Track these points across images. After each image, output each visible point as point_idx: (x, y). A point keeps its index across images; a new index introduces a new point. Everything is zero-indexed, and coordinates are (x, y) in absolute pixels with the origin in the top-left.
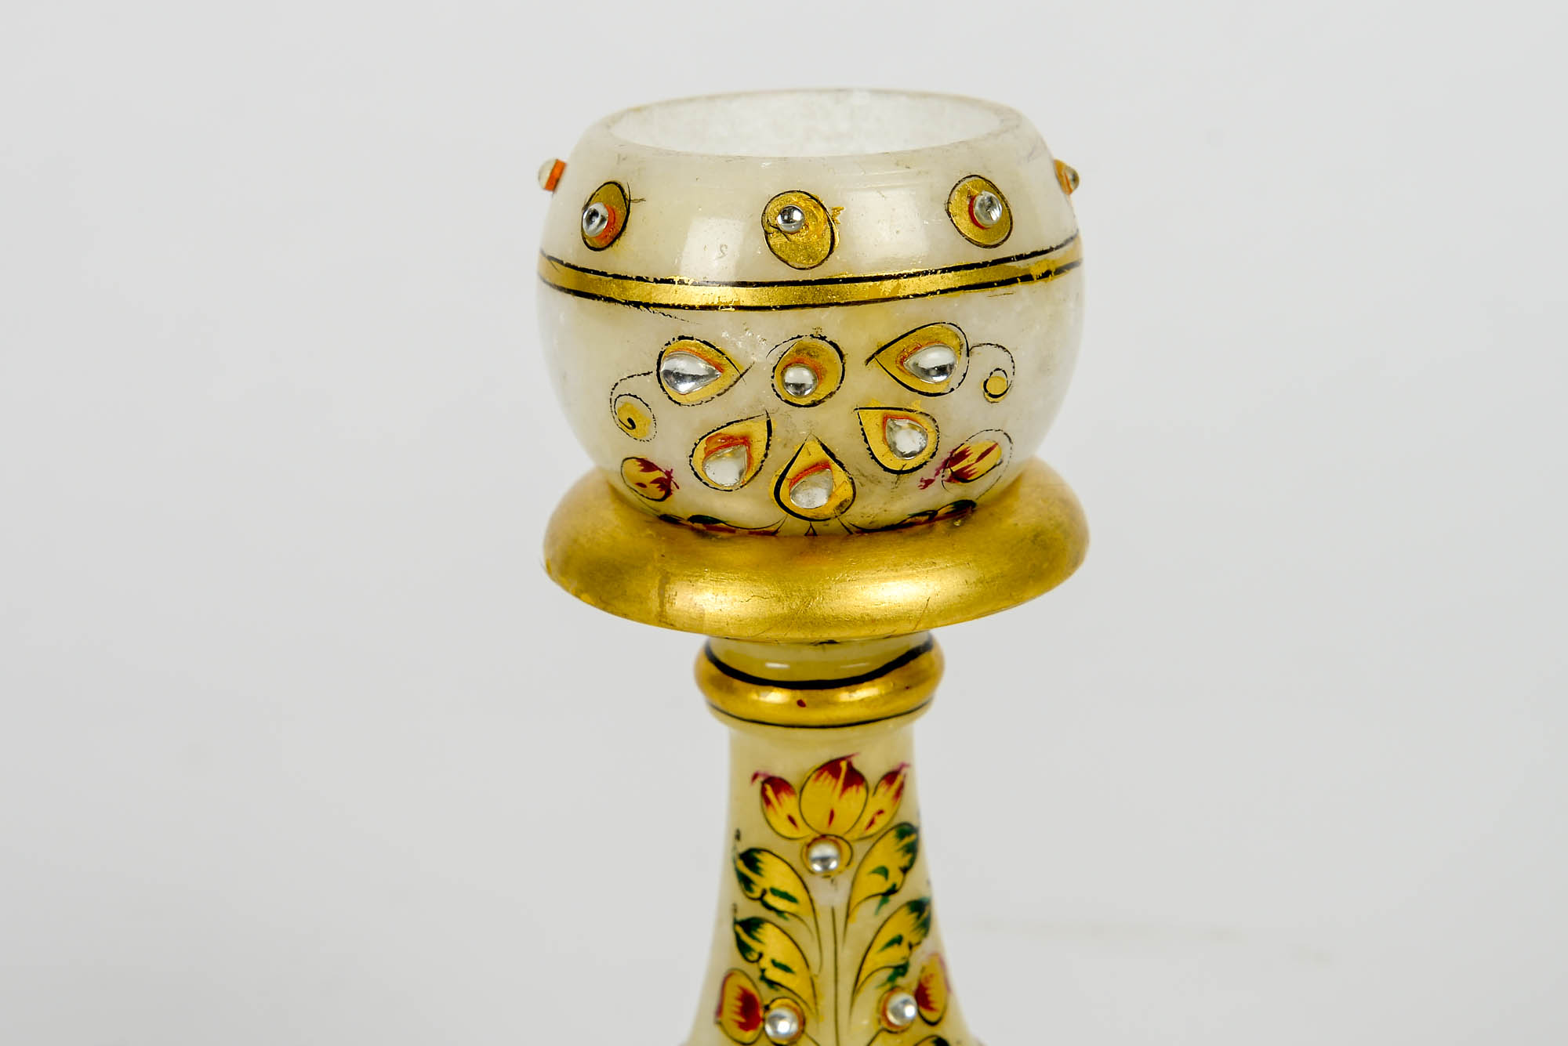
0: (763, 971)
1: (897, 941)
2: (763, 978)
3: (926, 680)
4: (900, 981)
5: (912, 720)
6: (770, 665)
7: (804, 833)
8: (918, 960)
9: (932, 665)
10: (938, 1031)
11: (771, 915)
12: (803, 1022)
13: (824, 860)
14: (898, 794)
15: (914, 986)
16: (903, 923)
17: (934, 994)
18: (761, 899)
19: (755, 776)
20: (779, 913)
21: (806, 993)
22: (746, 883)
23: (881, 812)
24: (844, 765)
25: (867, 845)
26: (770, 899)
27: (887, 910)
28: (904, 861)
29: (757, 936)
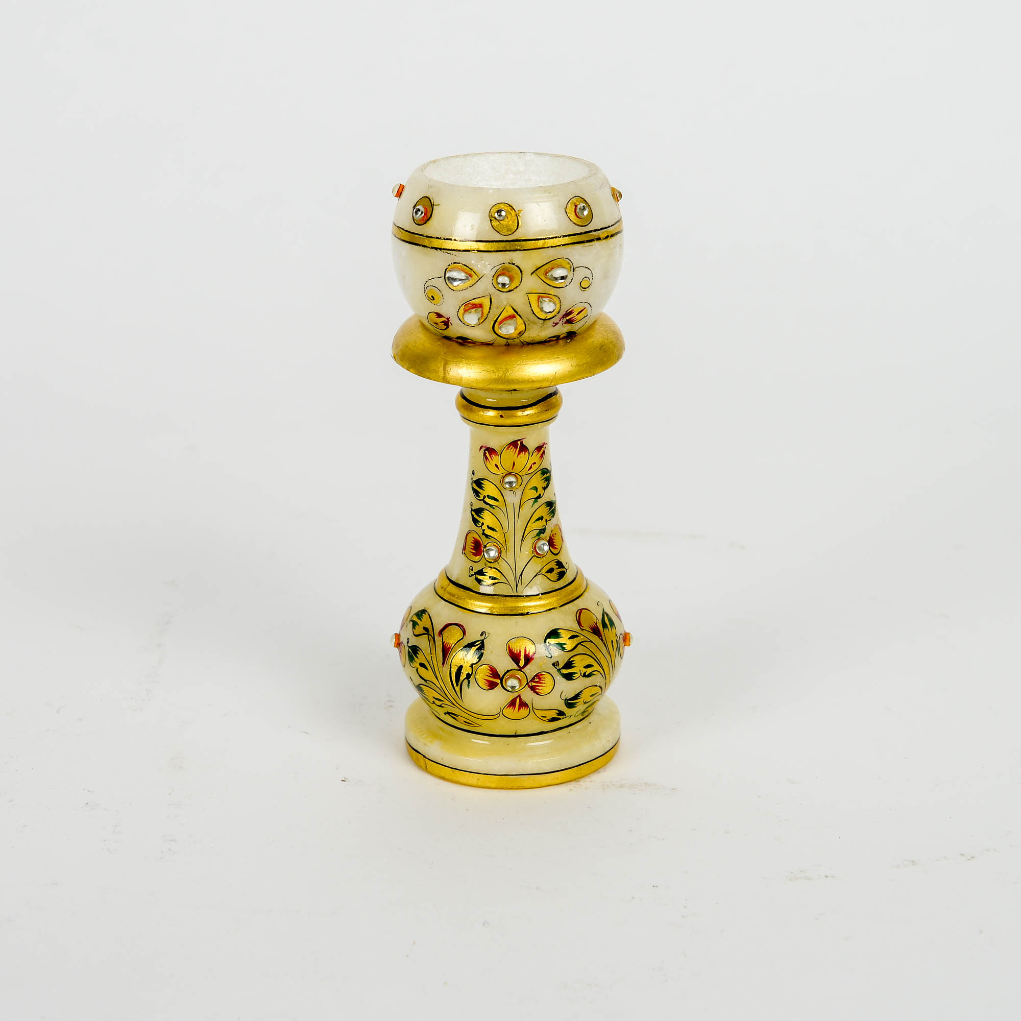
0: (484, 530)
1: (541, 518)
2: (483, 534)
3: (555, 407)
4: (542, 535)
5: (550, 423)
6: (488, 400)
7: (502, 471)
8: (550, 527)
9: (557, 401)
10: (557, 557)
11: (487, 507)
12: (500, 552)
13: (510, 483)
14: (542, 456)
15: (548, 538)
16: (543, 511)
17: (557, 541)
18: (483, 500)
19: (481, 448)
20: (491, 506)
21: (502, 540)
22: (476, 493)
23: (535, 463)
24: (519, 442)
25: (528, 477)
26: (487, 500)
27: (536, 505)
28: (545, 485)
29: (482, 516)
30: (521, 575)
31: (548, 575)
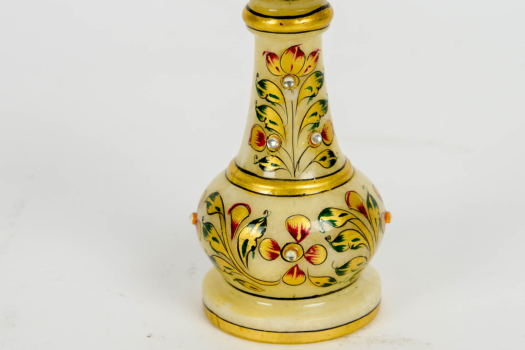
0: (266, 124)
1: (315, 114)
2: (266, 127)
3: (327, 17)
4: (316, 129)
5: (322, 32)
6: (270, 10)
7: (282, 73)
8: (323, 122)
9: (329, 12)
10: (329, 148)
11: (269, 104)
12: (281, 143)
13: (289, 83)
14: (316, 60)
15: (321, 131)
16: (317, 108)
17: (329, 134)
18: (266, 98)
19: (264, 53)
20: (273, 103)
21: (282, 132)
22: (260, 92)
23: (310, 66)
24: (296, 48)
25: (305, 78)
26: (269, 98)
27: (311, 103)
28: (318, 85)
29: (264, 111)
30: (299, 162)
31: (322, 162)
